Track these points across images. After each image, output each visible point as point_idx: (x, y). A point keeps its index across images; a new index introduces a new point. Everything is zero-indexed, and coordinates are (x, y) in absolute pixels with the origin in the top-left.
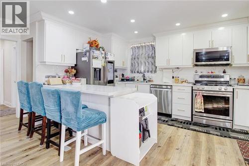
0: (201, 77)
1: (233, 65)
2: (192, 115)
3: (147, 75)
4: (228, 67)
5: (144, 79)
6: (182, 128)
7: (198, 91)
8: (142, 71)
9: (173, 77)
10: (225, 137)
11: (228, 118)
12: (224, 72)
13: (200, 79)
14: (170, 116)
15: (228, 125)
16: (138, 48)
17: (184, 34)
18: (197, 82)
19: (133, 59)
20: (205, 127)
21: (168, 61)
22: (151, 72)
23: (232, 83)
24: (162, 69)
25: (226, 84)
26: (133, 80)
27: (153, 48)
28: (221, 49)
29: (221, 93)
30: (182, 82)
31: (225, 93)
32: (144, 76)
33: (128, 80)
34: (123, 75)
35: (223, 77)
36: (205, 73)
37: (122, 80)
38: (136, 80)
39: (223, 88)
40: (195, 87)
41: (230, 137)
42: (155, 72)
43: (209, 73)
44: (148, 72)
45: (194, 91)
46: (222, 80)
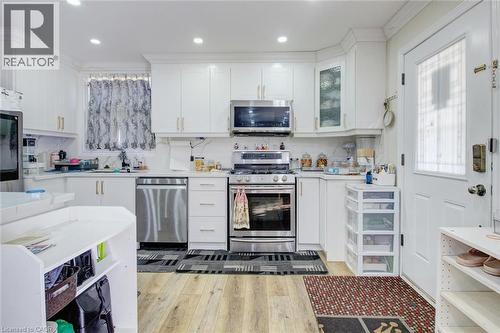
0: (245, 156)
1: (295, 136)
2: (229, 237)
3: (131, 153)
4: (288, 138)
5: (124, 165)
6: (207, 272)
7: (239, 187)
8: (120, 143)
9: (192, 159)
10: (285, 273)
11: (288, 233)
12: (282, 148)
13: (244, 162)
14: (183, 246)
15: (289, 248)
16: (108, 85)
17: (213, 67)
18: (238, 167)
19: (95, 112)
20: (252, 258)
21: (181, 122)
22: (143, 146)
23: (293, 167)
24: (168, 140)
25: (284, 169)
26: (91, 167)
27: (147, 90)
28: (276, 104)
29: (277, 187)
30: (211, 168)
31: (284, 187)
32: (123, 156)
33: (73, 168)
34: (62, 155)
35: (279, 156)
36: (252, 150)
37: (58, 168)
38: (101, 166)
39: (280, 178)
40: (234, 179)
41: (292, 273)
42: (152, 145)
43: (257, 148)
44: (134, 145)
45: (231, 187)
46: (279, 161)
